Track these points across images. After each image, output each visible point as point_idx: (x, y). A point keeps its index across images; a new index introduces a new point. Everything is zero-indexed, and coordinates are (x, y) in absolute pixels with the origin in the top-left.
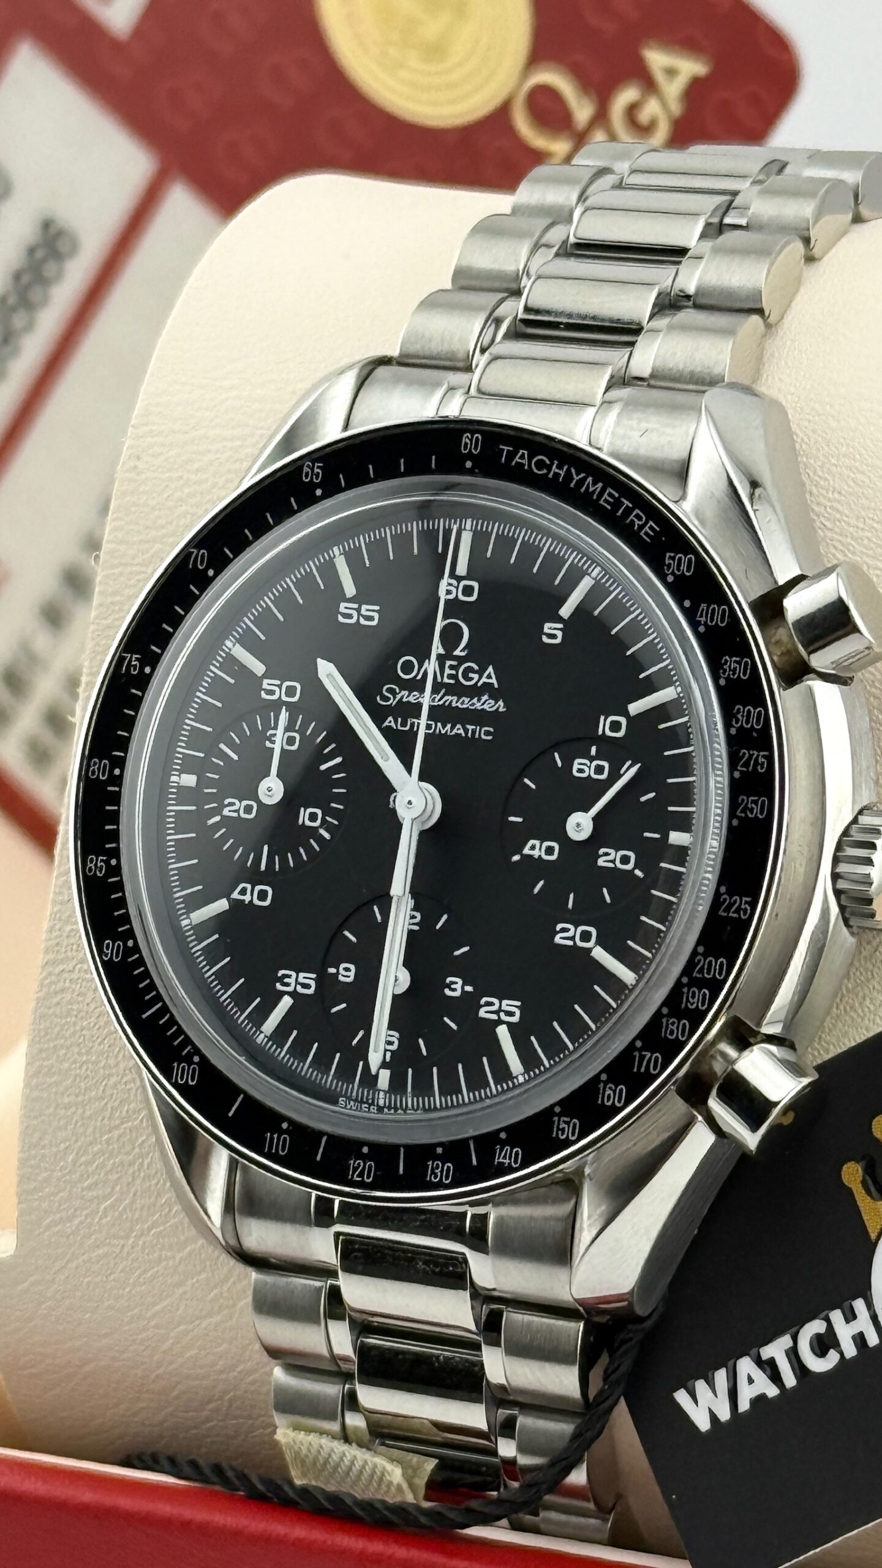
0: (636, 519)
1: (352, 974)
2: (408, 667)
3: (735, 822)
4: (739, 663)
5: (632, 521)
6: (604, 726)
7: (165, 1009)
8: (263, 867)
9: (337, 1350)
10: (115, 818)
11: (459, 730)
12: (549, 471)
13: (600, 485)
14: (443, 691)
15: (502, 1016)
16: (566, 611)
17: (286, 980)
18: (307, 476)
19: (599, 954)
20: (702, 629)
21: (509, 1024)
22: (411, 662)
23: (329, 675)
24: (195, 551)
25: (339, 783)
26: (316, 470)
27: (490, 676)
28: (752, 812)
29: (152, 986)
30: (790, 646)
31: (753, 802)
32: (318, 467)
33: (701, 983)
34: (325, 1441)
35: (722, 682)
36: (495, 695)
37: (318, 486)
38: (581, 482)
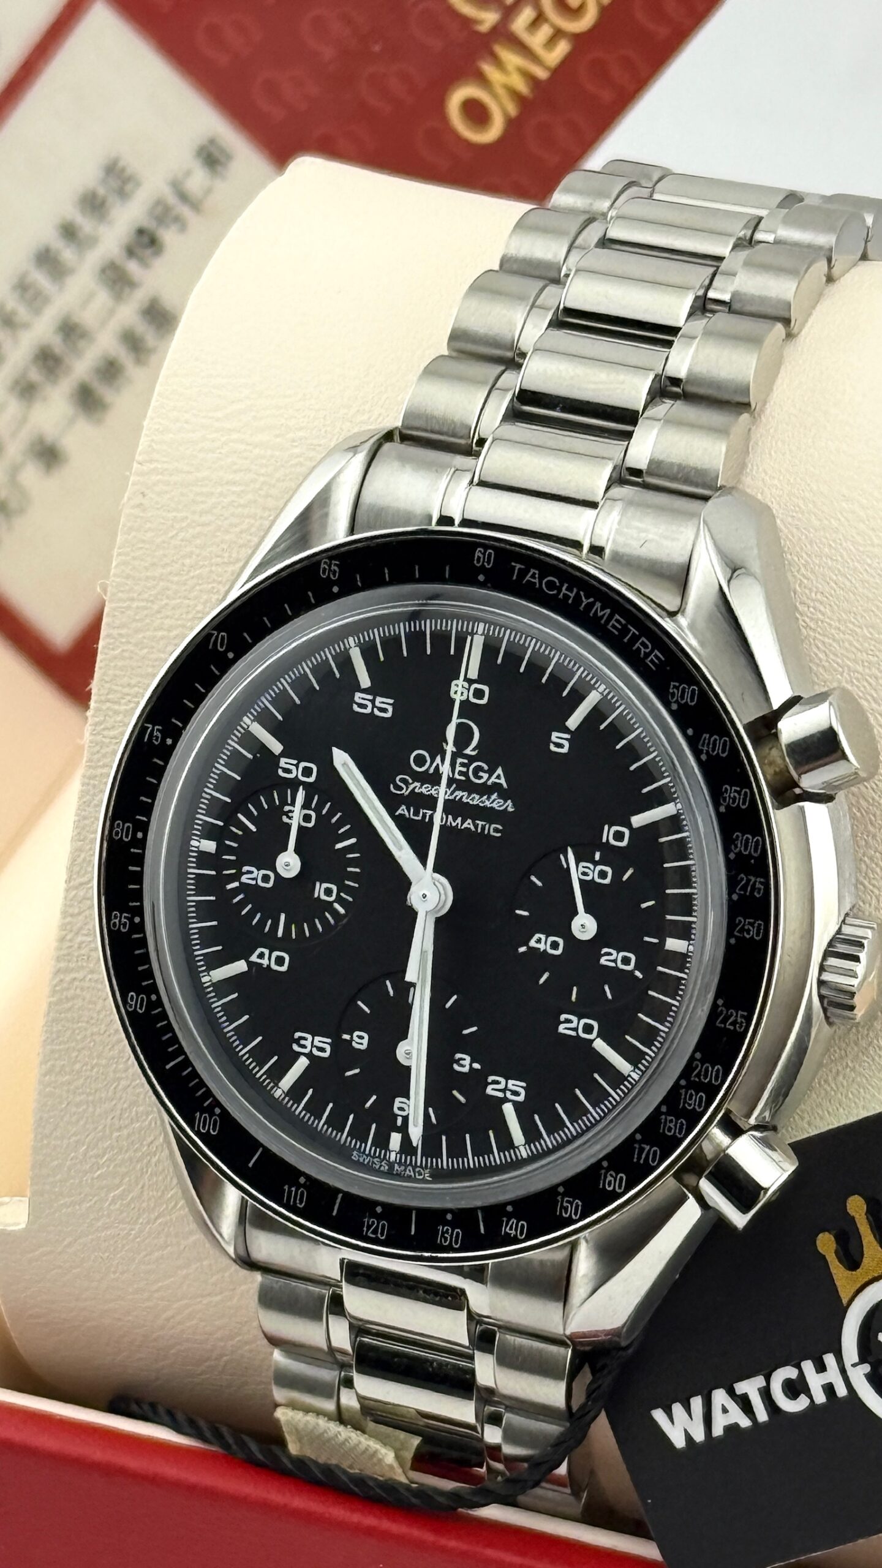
0: (643, 646)
1: (365, 1041)
2: (420, 760)
3: (733, 941)
4: (739, 793)
5: (639, 649)
6: (608, 834)
7: (187, 1063)
8: (280, 933)
9: (335, 1343)
10: (138, 878)
11: (469, 824)
12: (559, 593)
13: (608, 611)
14: (454, 786)
15: (509, 1095)
16: (573, 722)
17: (302, 1042)
18: (324, 572)
19: (600, 1045)
20: (704, 757)
21: (515, 1103)
22: (424, 757)
23: (345, 764)
24: (216, 633)
25: (353, 862)
26: (333, 567)
27: (499, 777)
28: (749, 934)
29: (175, 1040)
30: (782, 766)
31: (750, 923)
32: (335, 565)
33: (698, 1087)
34: (322, 1422)
35: (722, 809)
36: (504, 795)
37: (334, 583)
38: (590, 606)
